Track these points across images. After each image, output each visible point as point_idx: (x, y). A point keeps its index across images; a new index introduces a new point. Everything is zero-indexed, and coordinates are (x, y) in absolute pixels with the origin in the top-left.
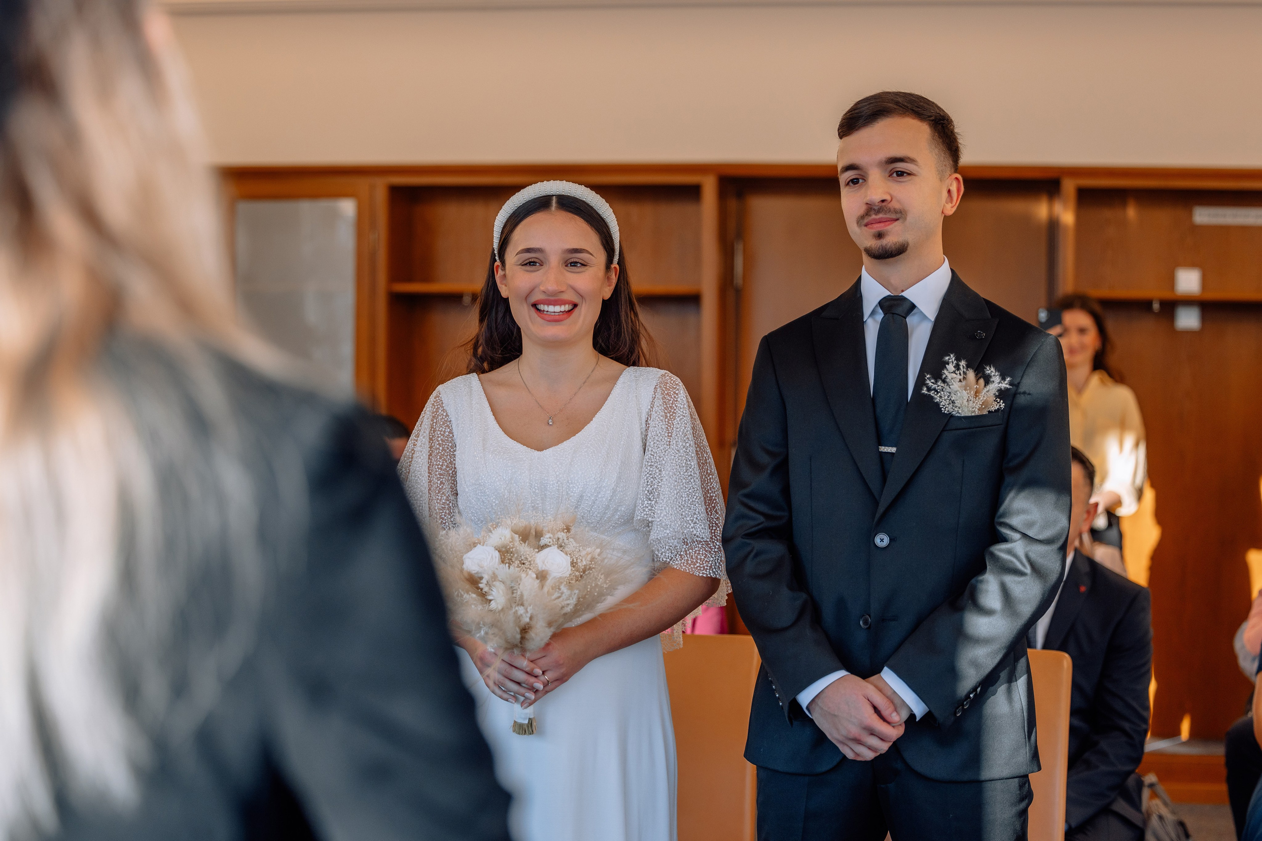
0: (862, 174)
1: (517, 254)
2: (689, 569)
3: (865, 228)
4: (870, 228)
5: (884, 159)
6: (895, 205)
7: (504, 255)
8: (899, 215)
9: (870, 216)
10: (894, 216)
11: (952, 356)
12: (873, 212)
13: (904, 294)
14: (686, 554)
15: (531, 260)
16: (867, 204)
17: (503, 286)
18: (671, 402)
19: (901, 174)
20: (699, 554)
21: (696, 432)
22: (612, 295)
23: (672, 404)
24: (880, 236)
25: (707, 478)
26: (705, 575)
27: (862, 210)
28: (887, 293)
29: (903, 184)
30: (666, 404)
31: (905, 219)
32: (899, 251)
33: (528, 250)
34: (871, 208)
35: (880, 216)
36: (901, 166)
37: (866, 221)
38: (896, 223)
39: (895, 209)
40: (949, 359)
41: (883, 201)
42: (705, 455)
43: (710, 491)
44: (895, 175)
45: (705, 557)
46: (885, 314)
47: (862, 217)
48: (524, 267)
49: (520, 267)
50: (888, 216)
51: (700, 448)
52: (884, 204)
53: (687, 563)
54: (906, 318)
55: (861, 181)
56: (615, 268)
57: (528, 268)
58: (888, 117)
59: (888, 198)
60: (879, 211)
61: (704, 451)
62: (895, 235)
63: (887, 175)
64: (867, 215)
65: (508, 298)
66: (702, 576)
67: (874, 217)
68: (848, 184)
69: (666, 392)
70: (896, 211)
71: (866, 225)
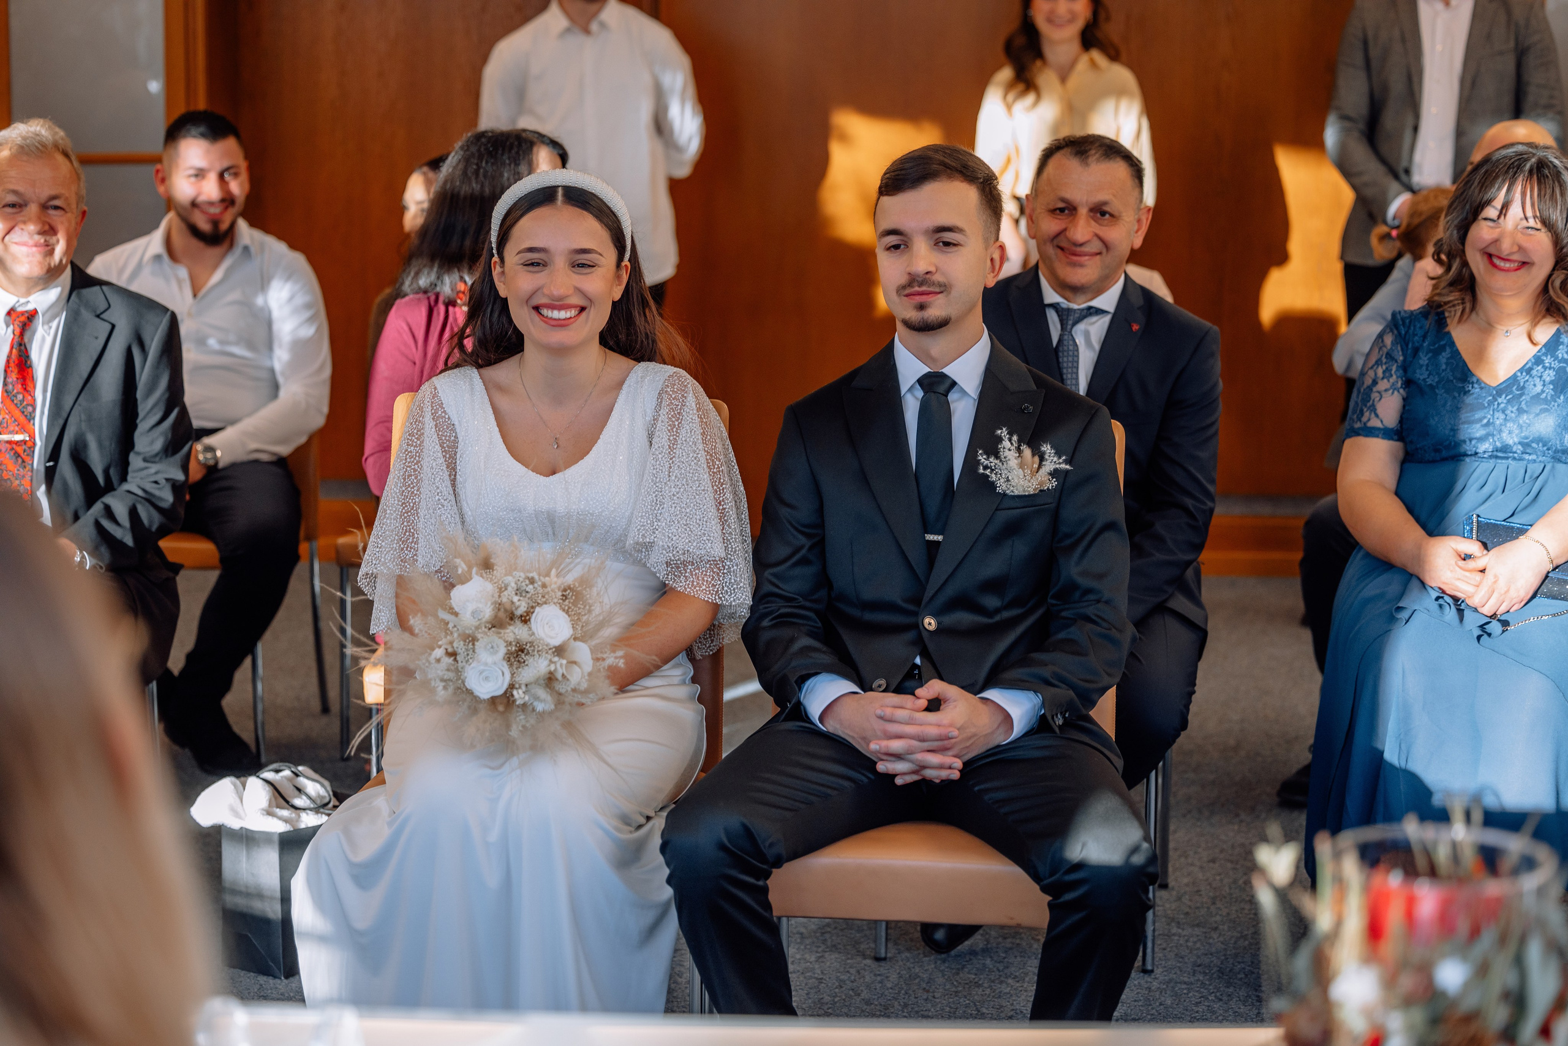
0: (905, 239)
1: (517, 254)
2: (694, 592)
3: (906, 298)
4: (911, 299)
5: (931, 228)
6: (938, 278)
7: (502, 252)
8: (944, 288)
9: (913, 287)
10: (937, 290)
11: (1004, 429)
12: (916, 284)
13: (946, 371)
14: (692, 575)
15: (533, 261)
16: (910, 273)
17: (502, 284)
18: (679, 407)
19: (947, 244)
20: (706, 575)
21: (706, 438)
22: (622, 295)
23: (680, 409)
24: (922, 307)
25: (719, 488)
26: (710, 600)
27: (903, 280)
28: (927, 370)
29: (949, 255)
30: (673, 411)
31: (950, 293)
32: (942, 324)
33: (531, 250)
34: (914, 279)
35: (924, 288)
36: (948, 236)
37: (907, 291)
38: (940, 296)
39: (939, 282)
40: (1001, 433)
41: (927, 273)
42: (717, 463)
43: (722, 503)
44: (941, 244)
45: (712, 580)
46: (925, 392)
47: (904, 287)
48: (525, 267)
49: (521, 266)
50: (931, 289)
51: (711, 455)
52: (928, 276)
53: (693, 585)
54: (947, 396)
55: (902, 247)
56: (626, 266)
57: (531, 268)
58: (936, 181)
59: (933, 269)
60: (921, 284)
61: (716, 459)
62: (937, 310)
63: (932, 243)
64: (909, 286)
65: (507, 298)
66: (708, 601)
67: (917, 289)
68: (888, 249)
69: (673, 396)
70: (940, 285)
71: (907, 296)
